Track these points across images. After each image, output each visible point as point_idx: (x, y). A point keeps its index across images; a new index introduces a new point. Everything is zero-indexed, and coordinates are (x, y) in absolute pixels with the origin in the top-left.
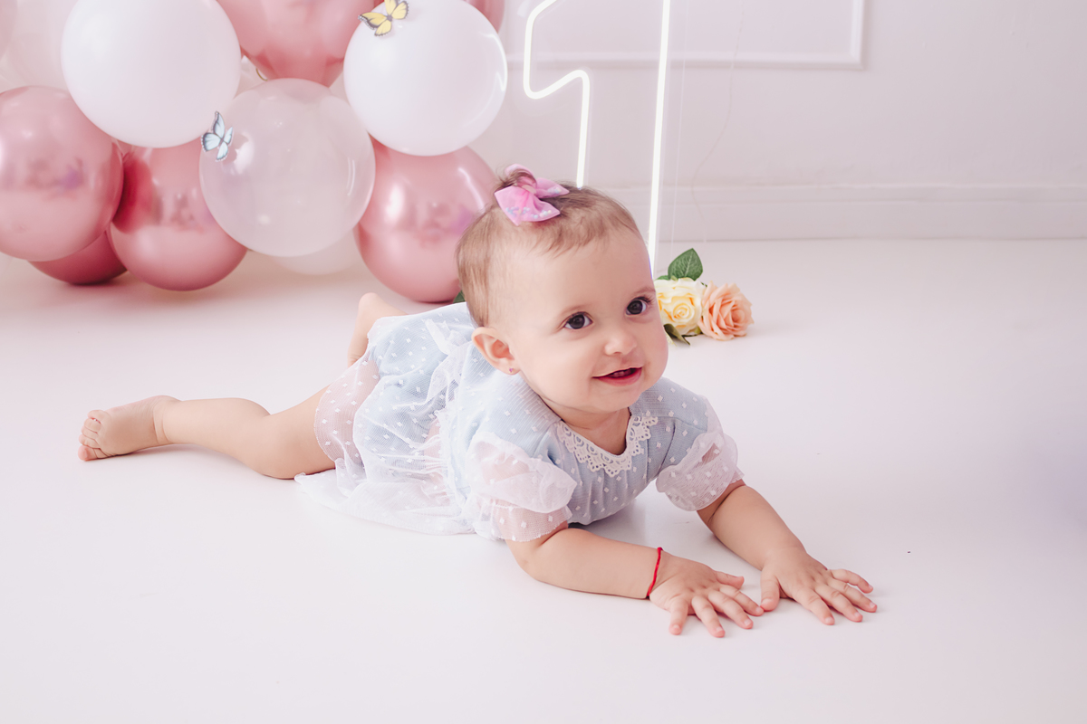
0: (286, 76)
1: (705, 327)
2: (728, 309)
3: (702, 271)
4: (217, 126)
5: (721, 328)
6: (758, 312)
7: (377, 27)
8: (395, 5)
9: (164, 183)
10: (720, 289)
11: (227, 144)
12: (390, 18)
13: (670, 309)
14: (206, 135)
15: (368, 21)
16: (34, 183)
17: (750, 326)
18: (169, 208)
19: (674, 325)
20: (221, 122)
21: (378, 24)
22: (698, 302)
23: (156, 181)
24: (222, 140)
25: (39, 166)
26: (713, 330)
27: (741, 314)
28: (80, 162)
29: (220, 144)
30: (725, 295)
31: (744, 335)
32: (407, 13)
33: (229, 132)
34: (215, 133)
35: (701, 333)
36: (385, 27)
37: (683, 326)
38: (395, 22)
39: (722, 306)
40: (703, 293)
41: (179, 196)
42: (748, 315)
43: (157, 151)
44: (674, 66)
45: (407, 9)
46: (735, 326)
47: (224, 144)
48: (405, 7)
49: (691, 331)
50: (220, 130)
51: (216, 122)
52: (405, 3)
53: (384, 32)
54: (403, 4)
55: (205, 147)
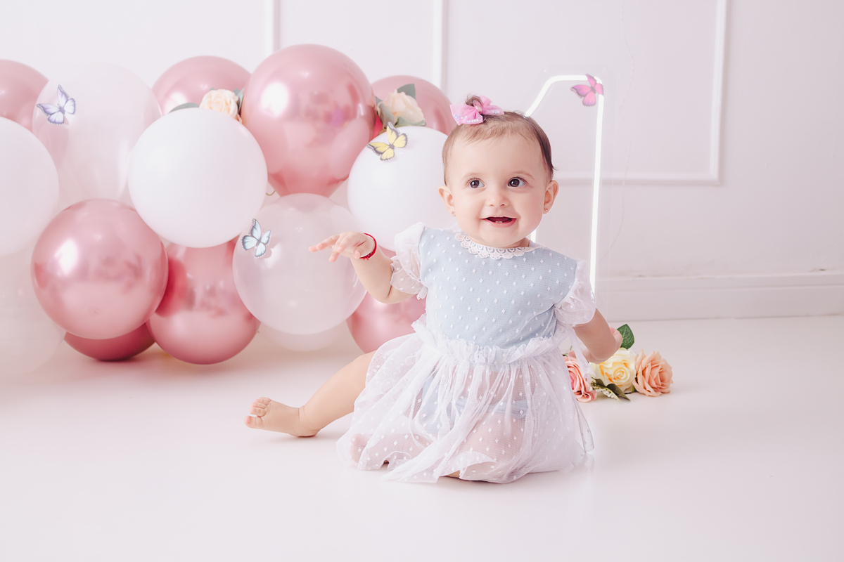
0: (296, 192)
1: (639, 387)
2: (657, 371)
3: (633, 342)
4: (254, 230)
5: (652, 387)
6: (677, 377)
7: (382, 153)
8: (396, 137)
9: (198, 278)
10: (649, 356)
11: (265, 244)
12: (392, 147)
13: (611, 372)
14: (244, 237)
15: (375, 149)
16: (103, 276)
17: (671, 385)
19: (616, 384)
20: (258, 226)
21: (382, 151)
22: (632, 366)
23: (189, 275)
24: (259, 241)
25: (108, 262)
26: (645, 388)
27: (666, 375)
28: (139, 258)
29: (258, 244)
30: (652, 361)
31: (668, 393)
32: (406, 143)
33: (267, 234)
34: (252, 236)
35: (635, 391)
36: (389, 153)
37: (621, 385)
38: (396, 150)
39: (652, 369)
40: (636, 360)
41: (208, 287)
42: (671, 375)
43: (190, 251)
44: (605, 183)
45: (406, 140)
46: (662, 385)
47: (261, 244)
48: (404, 138)
49: (626, 390)
50: (257, 233)
51: (254, 227)
52: (404, 135)
53: (388, 157)
54: (403, 136)
55: (244, 247)
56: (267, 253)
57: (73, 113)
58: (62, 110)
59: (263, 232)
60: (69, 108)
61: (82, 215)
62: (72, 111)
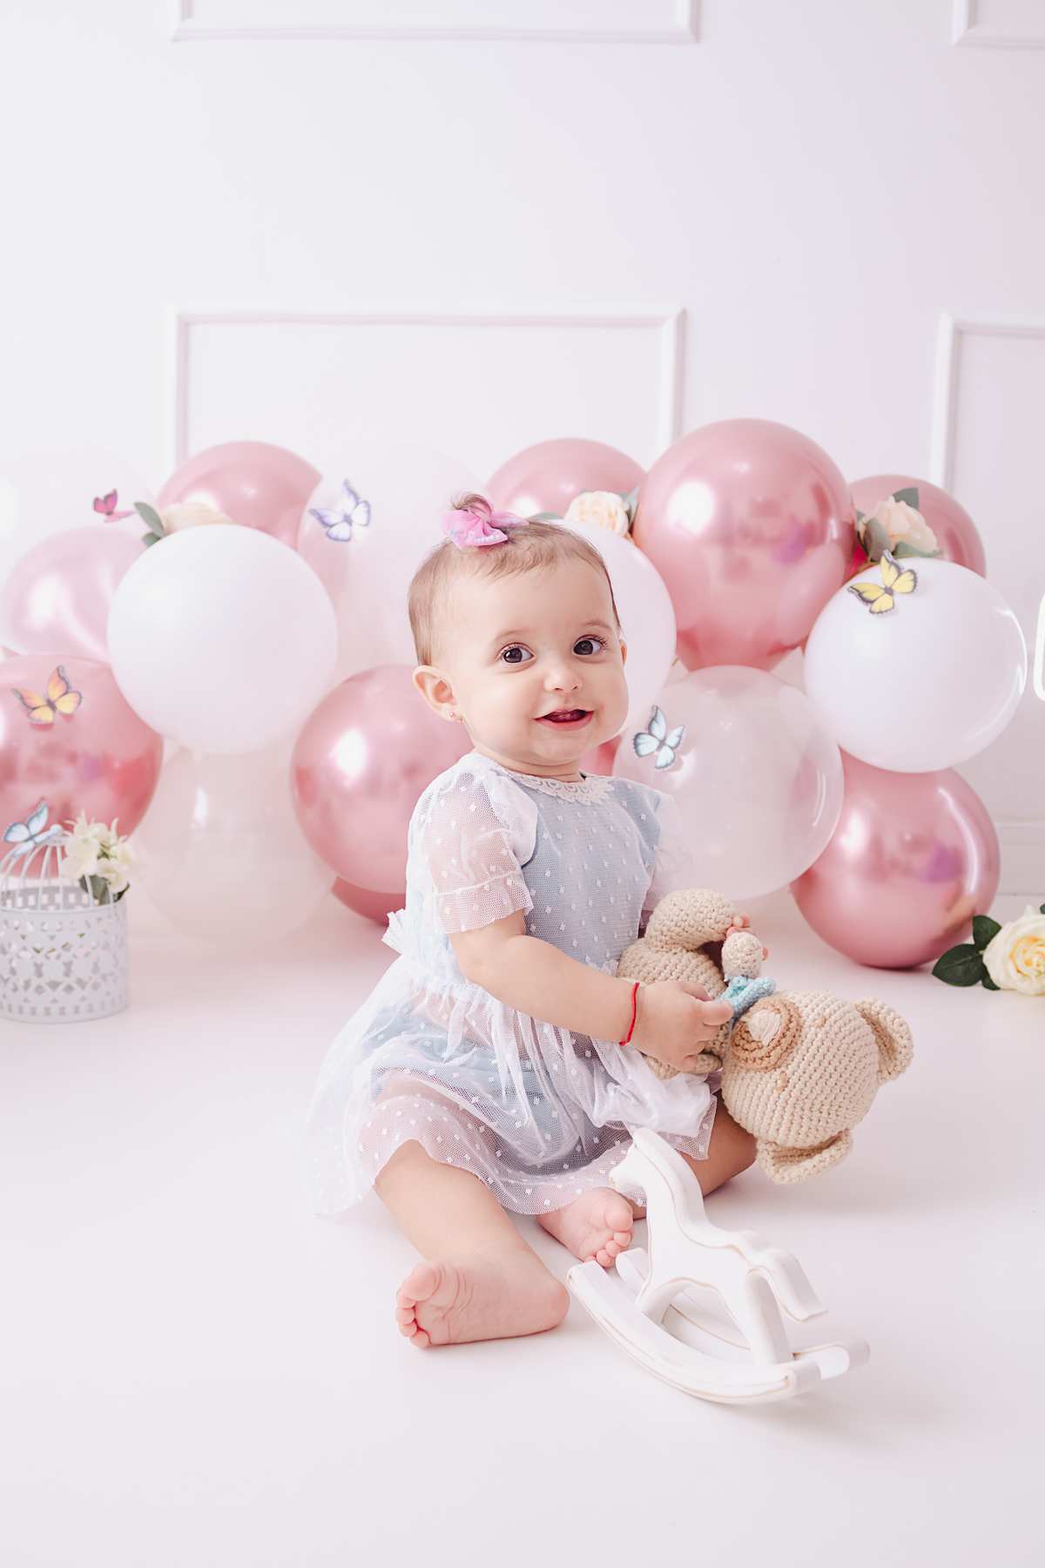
0: (716, 663)
4: (655, 725)
7: (872, 602)
8: (896, 575)
11: (672, 748)
12: (889, 591)
14: (637, 736)
15: (860, 595)
20: (661, 718)
21: (872, 598)
29: (659, 748)
32: (915, 586)
33: (677, 731)
34: (650, 734)
36: (884, 602)
38: (897, 598)
45: (915, 580)
47: (665, 749)
48: (912, 577)
50: (659, 729)
51: (654, 719)
52: (912, 572)
53: (883, 609)
54: (909, 573)
55: (637, 752)
56: (675, 763)
57: (366, 525)
58: (348, 519)
59: (670, 727)
60: (359, 515)
61: (372, 691)
62: (364, 522)
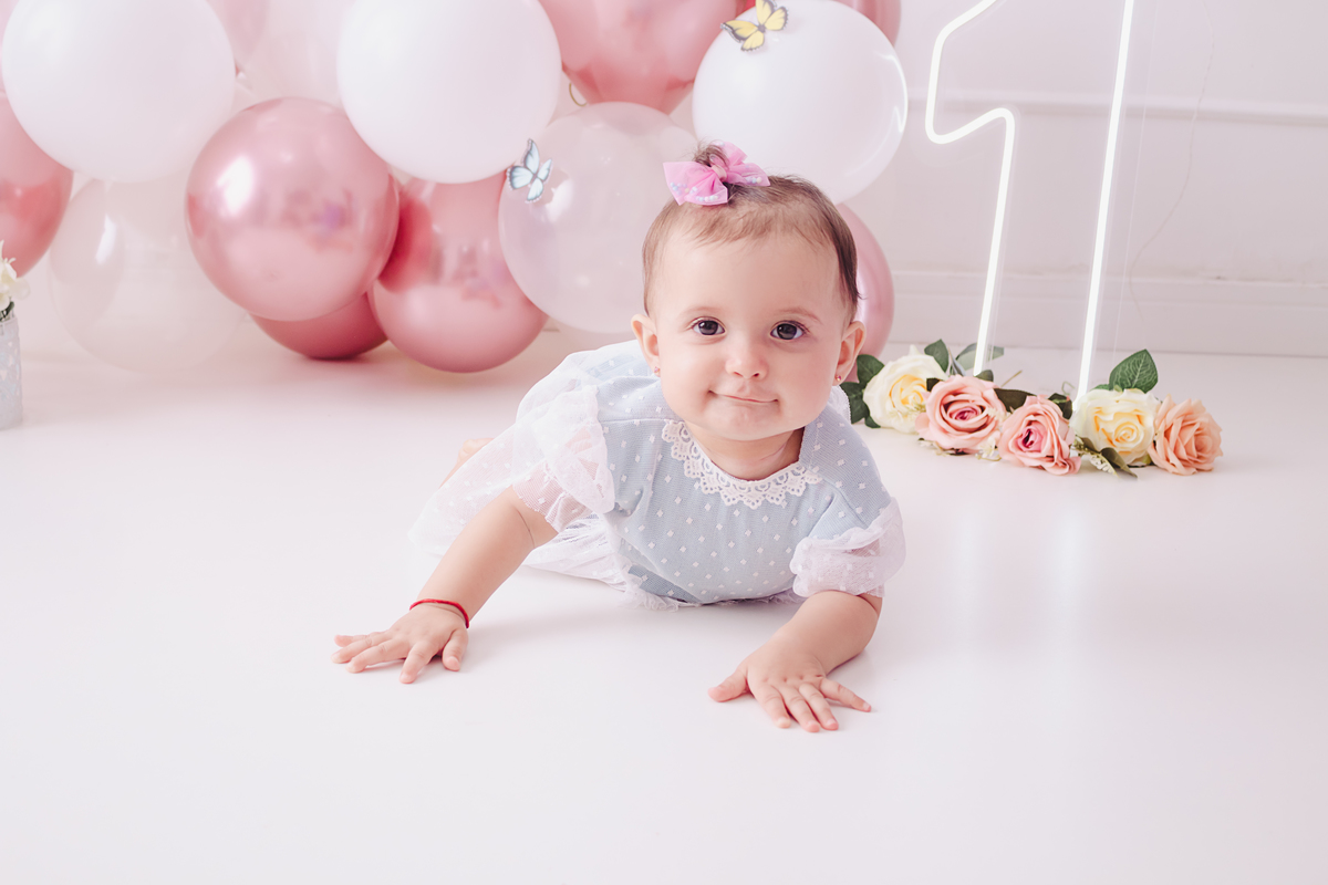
0: (613, 99)
1: (1157, 457)
2: (1191, 432)
3: (1156, 381)
4: (530, 159)
5: (1180, 459)
6: (1230, 441)
7: (744, 39)
8: (769, 12)
9: (447, 231)
10: (1180, 407)
11: (542, 181)
12: (762, 28)
13: (1111, 429)
15: (734, 32)
16: (291, 219)
17: (1218, 459)
18: (451, 263)
19: (1117, 450)
20: (535, 152)
21: (745, 35)
22: (1149, 421)
23: (436, 228)
24: (535, 176)
25: (298, 197)
26: (1168, 460)
27: (1207, 440)
28: (349, 196)
29: (533, 181)
30: (1186, 415)
31: (1210, 470)
32: (785, 23)
33: (546, 165)
34: (526, 167)
35: (1152, 464)
36: (756, 39)
37: (1128, 453)
38: (769, 35)
39: (1182, 428)
40: (1157, 411)
41: (465, 249)
42: (1217, 442)
43: (442, 188)
45: (786, 18)
46: (1199, 457)
47: (537, 182)
48: (783, 14)
49: (1136, 460)
50: (533, 163)
51: (529, 153)
52: (783, 9)
53: (754, 46)
54: (780, 11)
55: (513, 186)
56: (545, 197)
59: (542, 161)
61: (267, 120)
